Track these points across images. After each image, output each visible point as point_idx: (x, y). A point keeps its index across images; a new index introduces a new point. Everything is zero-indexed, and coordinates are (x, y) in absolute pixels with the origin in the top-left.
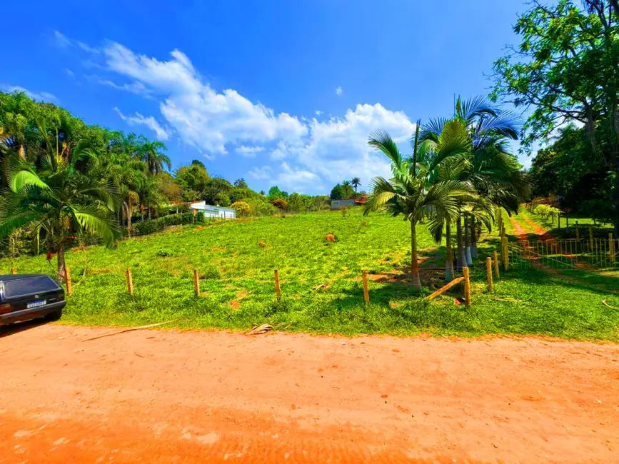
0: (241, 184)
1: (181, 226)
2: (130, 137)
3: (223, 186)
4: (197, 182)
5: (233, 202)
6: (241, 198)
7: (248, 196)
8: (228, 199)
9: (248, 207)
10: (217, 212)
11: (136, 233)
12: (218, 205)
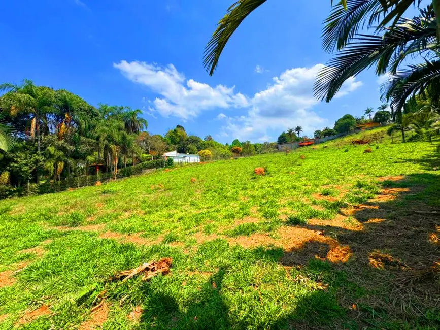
0: (210, 138)
1: (155, 169)
2: (121, 109)
3: (195, 140)
4: (177, 139)
5: (199, 151)
6: (207, 147)
7: (211, 146)
8: (195, 148)
9: (210, 153)
10: (184, 157)
11: (120, 176)
12: (188, 154)
